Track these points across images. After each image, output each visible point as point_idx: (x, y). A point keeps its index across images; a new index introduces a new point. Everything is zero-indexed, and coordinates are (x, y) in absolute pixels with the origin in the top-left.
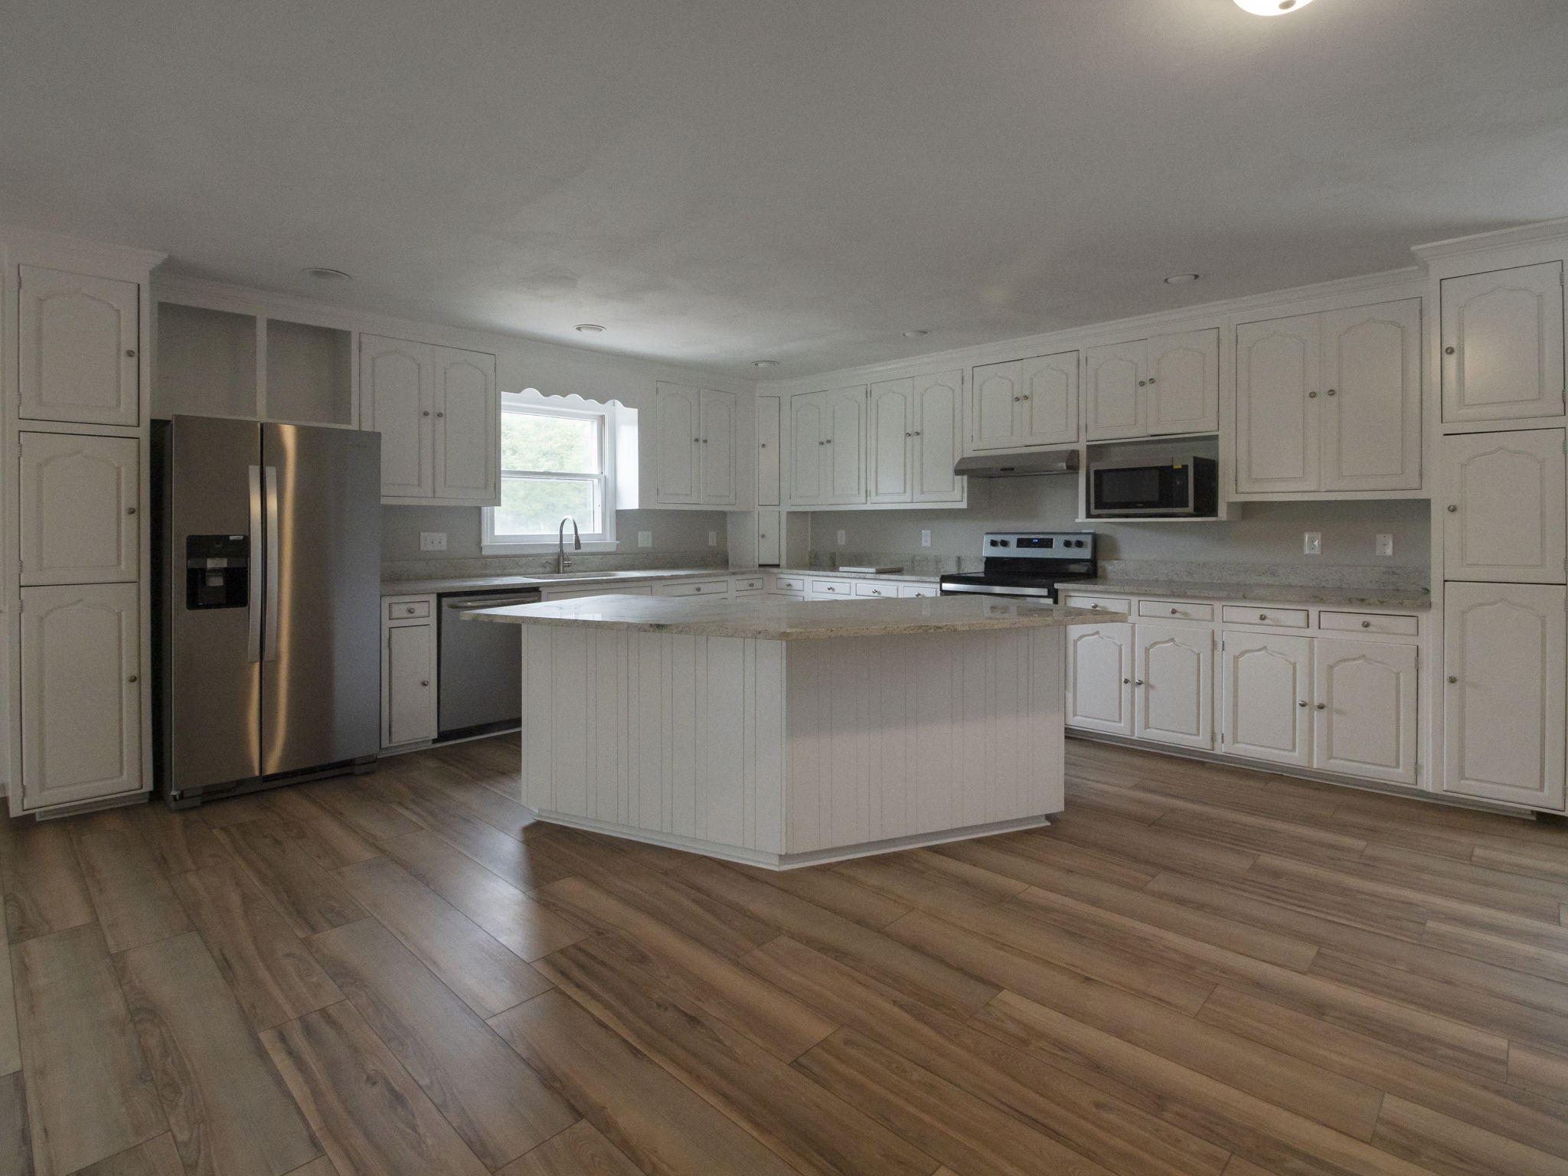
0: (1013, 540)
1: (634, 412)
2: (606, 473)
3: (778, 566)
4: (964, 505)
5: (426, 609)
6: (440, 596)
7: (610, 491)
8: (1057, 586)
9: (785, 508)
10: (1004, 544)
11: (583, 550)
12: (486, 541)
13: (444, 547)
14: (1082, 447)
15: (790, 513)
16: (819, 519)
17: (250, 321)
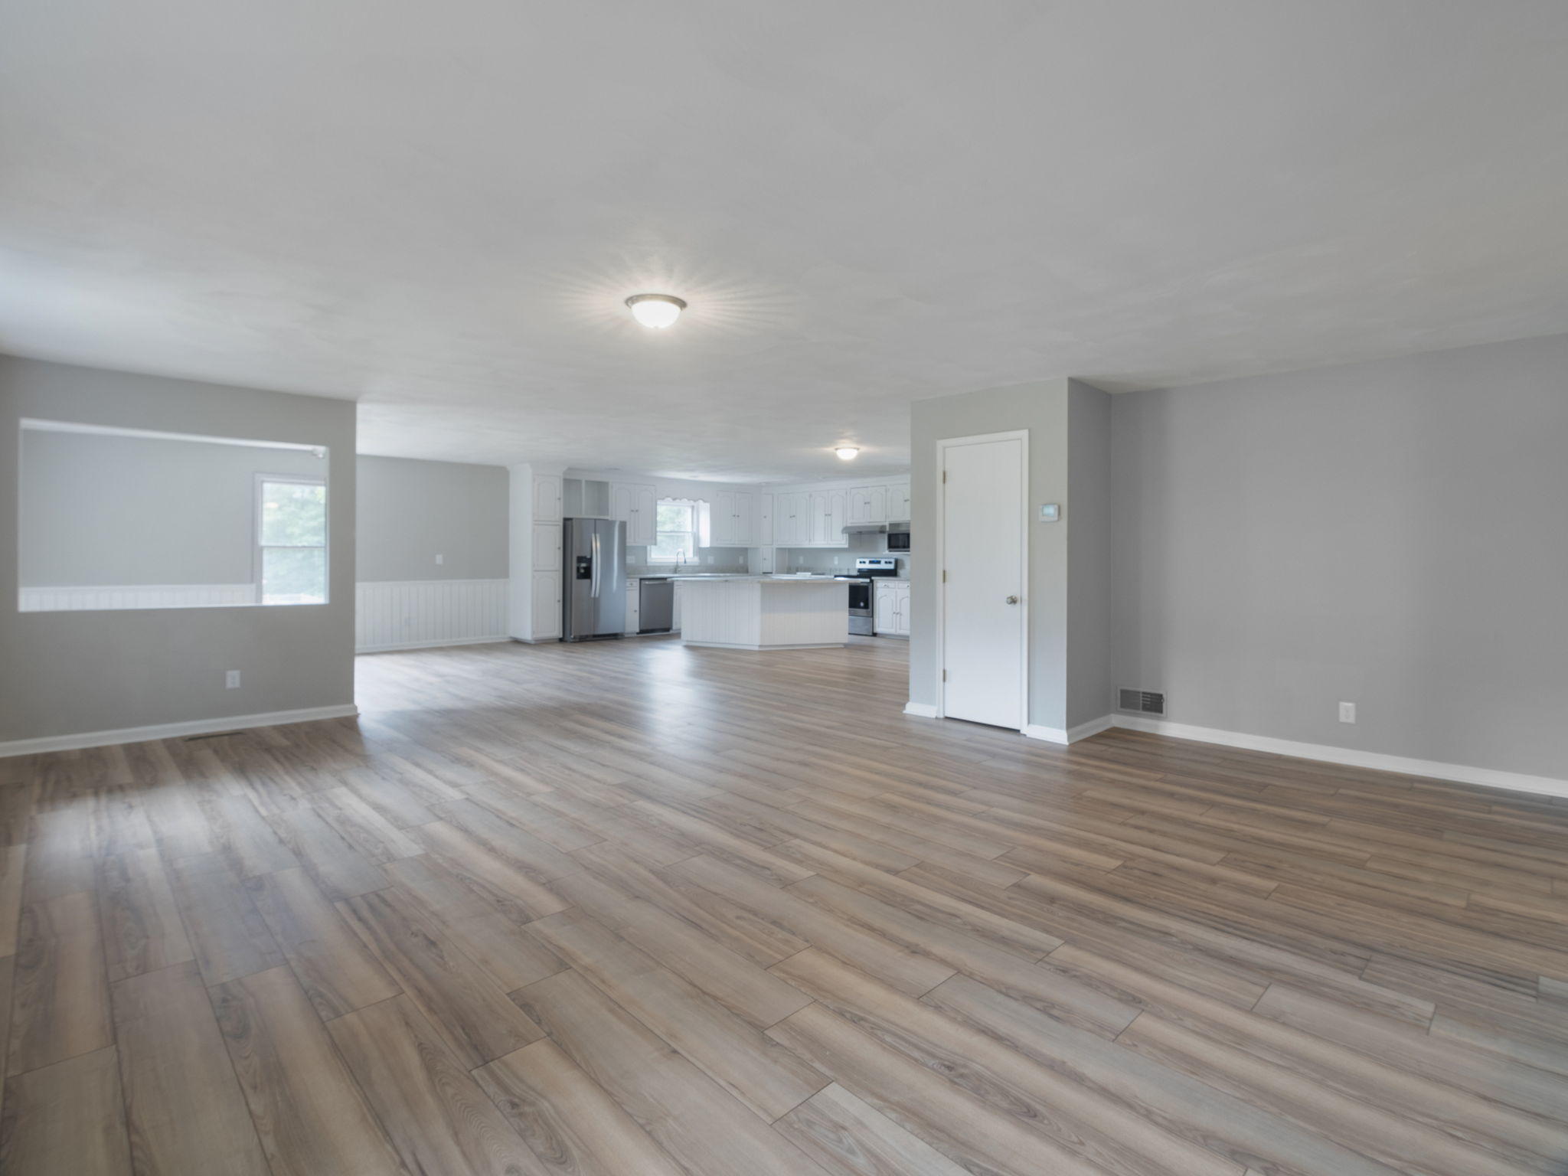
0: (867, 561)
1: (708, 505)
2: (695, 530)
3: (771, 573)
4: (847, 546)
5: (636, 584)
6: (641, 579)
7: (697, 539)
8: (873, 578)
9: (775, 546)
10: (864, 562)
11: (688, 564)
12: (649, 560)
13: (633, 562)
14: (887, 524)
15: (777, 549)
16: (792, 552)
17: (580, 481)
